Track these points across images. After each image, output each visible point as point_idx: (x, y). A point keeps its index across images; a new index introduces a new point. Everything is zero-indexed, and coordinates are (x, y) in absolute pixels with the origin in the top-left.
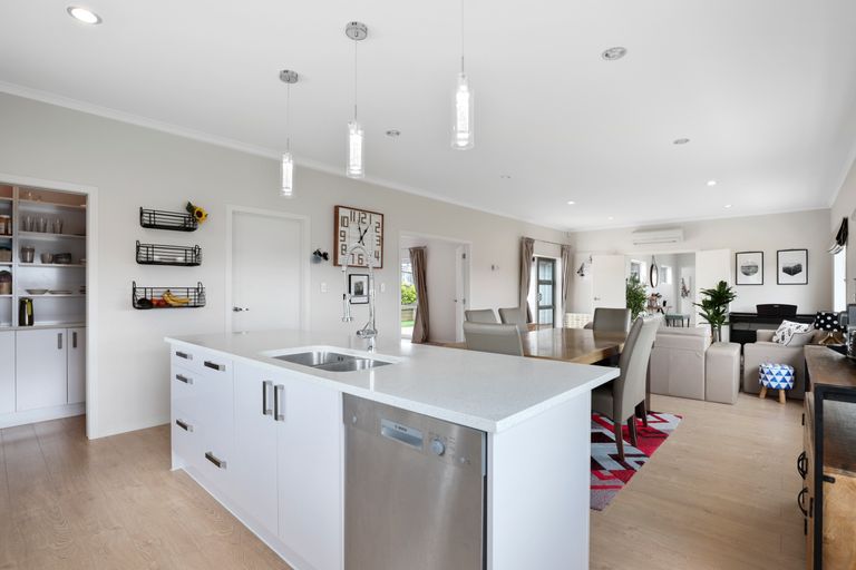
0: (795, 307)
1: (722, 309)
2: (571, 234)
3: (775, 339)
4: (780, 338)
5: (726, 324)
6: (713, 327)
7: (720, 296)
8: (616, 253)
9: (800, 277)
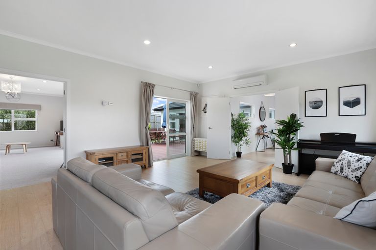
0: (354, 136)
1: (292, 136)
2: (199, 85)
3: (333, 169)
4: (339, 169)
5: (295, 149)
6: (285, 151)
7: (290, 126)
8: (224, 96)
9: (359, 109)
